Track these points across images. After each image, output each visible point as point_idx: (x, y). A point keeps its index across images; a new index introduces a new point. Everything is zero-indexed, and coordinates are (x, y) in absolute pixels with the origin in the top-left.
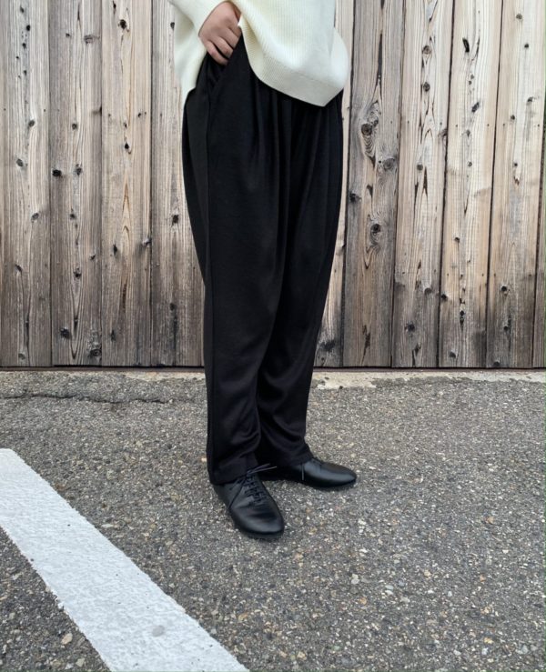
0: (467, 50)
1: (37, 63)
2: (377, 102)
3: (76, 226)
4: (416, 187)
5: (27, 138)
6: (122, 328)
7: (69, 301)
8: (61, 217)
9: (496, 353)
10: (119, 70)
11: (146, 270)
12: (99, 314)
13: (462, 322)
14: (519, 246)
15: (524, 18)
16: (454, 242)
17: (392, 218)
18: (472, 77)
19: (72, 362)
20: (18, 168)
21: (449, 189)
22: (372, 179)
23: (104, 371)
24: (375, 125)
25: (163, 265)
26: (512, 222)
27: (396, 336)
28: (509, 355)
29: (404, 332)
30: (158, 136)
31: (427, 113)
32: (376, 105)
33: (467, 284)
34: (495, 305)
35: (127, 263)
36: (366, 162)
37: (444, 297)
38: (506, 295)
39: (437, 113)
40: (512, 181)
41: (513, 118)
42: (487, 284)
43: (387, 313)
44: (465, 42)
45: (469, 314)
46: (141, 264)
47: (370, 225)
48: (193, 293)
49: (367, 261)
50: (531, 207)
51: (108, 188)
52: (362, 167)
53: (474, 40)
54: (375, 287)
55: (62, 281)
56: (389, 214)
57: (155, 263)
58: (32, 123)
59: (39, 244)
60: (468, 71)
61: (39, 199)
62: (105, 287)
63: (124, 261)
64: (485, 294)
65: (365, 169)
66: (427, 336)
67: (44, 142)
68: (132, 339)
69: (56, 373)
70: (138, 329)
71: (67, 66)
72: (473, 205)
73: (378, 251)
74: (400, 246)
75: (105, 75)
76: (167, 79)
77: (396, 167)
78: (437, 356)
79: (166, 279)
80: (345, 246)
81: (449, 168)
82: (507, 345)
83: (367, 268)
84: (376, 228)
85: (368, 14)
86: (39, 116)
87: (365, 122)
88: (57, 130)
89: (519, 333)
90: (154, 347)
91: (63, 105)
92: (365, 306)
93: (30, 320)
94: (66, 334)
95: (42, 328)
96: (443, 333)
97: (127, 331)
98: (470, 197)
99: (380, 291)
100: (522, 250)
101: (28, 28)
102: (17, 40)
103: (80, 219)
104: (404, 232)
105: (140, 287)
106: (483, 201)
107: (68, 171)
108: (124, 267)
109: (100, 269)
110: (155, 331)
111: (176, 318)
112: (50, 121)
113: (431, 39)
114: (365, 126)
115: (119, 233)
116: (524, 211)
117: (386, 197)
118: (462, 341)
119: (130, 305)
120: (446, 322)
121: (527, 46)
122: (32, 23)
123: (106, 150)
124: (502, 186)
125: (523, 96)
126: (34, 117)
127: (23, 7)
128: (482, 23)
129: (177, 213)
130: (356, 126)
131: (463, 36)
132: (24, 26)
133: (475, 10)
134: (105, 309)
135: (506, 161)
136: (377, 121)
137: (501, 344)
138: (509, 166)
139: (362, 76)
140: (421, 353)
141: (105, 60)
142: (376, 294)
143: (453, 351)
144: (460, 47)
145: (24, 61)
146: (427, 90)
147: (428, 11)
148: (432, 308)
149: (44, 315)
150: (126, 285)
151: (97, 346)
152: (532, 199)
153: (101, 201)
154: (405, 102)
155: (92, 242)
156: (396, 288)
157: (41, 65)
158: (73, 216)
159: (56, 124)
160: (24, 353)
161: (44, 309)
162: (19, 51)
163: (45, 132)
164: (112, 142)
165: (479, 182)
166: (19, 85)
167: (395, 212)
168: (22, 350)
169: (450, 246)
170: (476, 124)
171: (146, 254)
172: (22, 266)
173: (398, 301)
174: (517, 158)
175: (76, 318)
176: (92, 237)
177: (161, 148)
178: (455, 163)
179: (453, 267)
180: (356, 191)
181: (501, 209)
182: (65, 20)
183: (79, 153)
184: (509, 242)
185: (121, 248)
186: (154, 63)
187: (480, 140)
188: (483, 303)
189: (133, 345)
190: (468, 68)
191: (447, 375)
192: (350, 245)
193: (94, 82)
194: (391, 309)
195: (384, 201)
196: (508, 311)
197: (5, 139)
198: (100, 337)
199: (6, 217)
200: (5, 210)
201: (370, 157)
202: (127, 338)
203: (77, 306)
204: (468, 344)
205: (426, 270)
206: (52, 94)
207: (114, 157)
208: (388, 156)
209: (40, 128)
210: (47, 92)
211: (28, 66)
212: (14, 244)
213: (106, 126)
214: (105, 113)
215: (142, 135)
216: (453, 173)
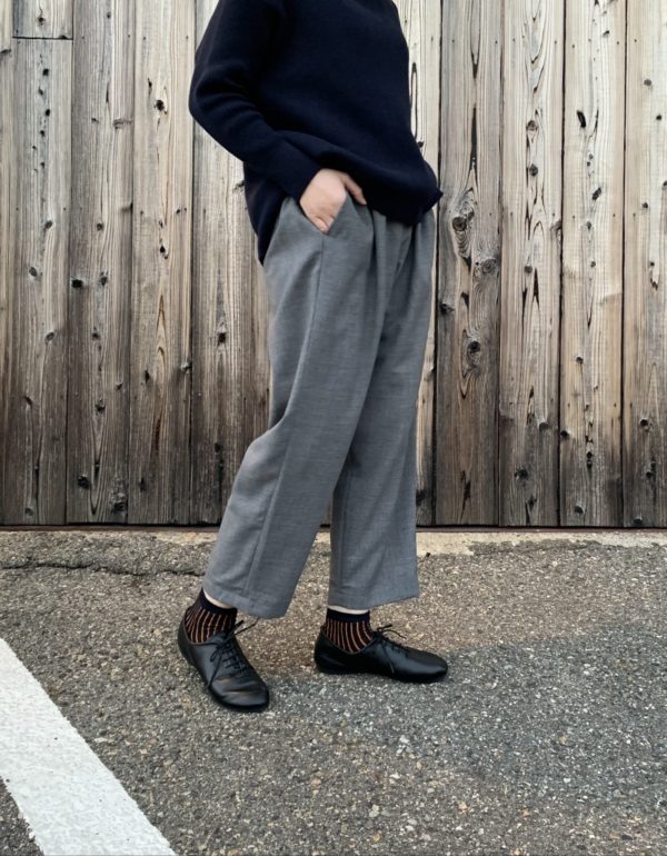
0: (583, 125)
1: (57, 154)
2: (472, 189)
3: (100, 348)
4: (525, 294)
5: (43, 242)
6: (154, 476)
7: (89, 441)
8: (81, 338)
9: (637, 508)
10: (154, 159)
11: (186, 402)
12: (126, 458)
13: (589, 466)
14: (662, 368)
15: (653, 83)
16: (575, 363)
17: (494, 333)
18: (591, 157)
19: (91, 521)
20: (31, 278)
21: (566, 297)
22: (469, 285)
23: (131, 530)
24: (470, 218)
25: (207, 395)
26: (650, 336)
27: (503, 486)
28: (655, 510)
29: (514, 480)
30: (200, 237)
31: (535, 201)
32: (471, 193)
33: (595, 416)
34: (633, 444)
35: (162, 393)
36: (460, 263)
37: (565, 434)
38: (647, 431)
39: (548, 201)
40: (648, 285)
41: (646, 206)
42: (621, 417)
43: (491, 455)
44: (580, 115)
45: (598, 457)
46: (179, 395)
47: (466, 344)
48: (243, 430)
49: (464, 389)
51: (139, 301)
52: (455, 270)
53: (592, 111)
54: (475, 421)
55: (81, 418)
56: (491, 328)
57: (196, 394)
58: (49, 224)
59: (54, 372)
60: (585, 151)
61: (55, 316)
62: (134, 425)
63: (157, 390)
64: (619, 430)
65: (458, 273)
66: (545, 485)
67: (62, 246)
68: (166, 490)
69: (70, 534)
70: (174, 475)
71: (93, 156)
72: (599, 315)
73: (478, 375)
74: (504, 368)
75: (138, 165)
76: (212, 167)
77: (497, 270)
78: (558, 511)
79: (209, 411)
80: (435, 370)
81: (565, 270)
82: (651, 496)
83: (464, 397)
84: (475, 347)
85: (457, 84)
86: (58, 216)
87: (457, 215)
88: (79, 232)
89: (666, 481)
90: (195, 500)
91: (87, 202)
92: (463, 445)
93: (41, 465)
94: (84, 483)
95: (55, 476)
96: (565, 482)
97: (160, 479)
98: (594, 306)
99: (481, 426)
100: (665, 372)
101: (48, 113)
102: (34, 127)
103: (104, 340)
104: (510, 352)
105: (177, 423)
106: (612, 310)
107: (90, 280)
108: (158, 397)
109: (128, 401)
110: (195, 479)
111: (222, 461)
112: (71, 223)
113: (537, 113)
114: (458, 219)
115: (152, 356)
116: (665, 322)
117: (486, 308)
118: (591, 491)
119: (165, 446)
120: (568, 466)
121: (659, 118)
122: (51, 107)
123: (137, 255)
124: (636, 292)
125: (657, 179)
126: (51, 216)
127: (42, 89)
128: (601, 92)
129: (223, 330)
130: (445, 220)
131: (578, 107)
132: (43, 111)
133: (591, 76)
134: (134, 451)
135: (639, 260)
136: (472, 214)
137: (643, 495)
138: (643, 267)
139: (452, 158)
140: (537, 507)
141: (138, 147)
142: (477, 431)
143: (579, 504)
144: (574, 122)
145: (42, 152)
146: (534, 174)
147: (532, 79)
148: (549, 448)
149: (57, 459)
150: (159, 421)
151: (123, 498)
153: (130, 317)
154: (507, 189)
155: (118, 367)
156: (502, 424)
157: (62, 156)
158: (96, 336)
159: (78, 225)
160: (32, 508)
161: (58, 453)
162: (36, 139)
163: (64, 234)
164: (143, 246)
165: (606, 287)
166: (35, 179)
167: (497, 327)
168: (29, 503)
169: (570, 368)
170: (599, 214)
171: (185, 382)
172: (32, 398)
173: (505, 439)
174: (654, 256)
175: (97, 462)
176: (119, 360)
177: (205, 252)
178: (572, 264)
179: (576, 395)
180: (447, 302)
181: (636, 319)
182: (91, 103)
183: (105, 258)
184: (648, 362)
185: (154, 375)
186: (196, 150)
187: (605, 233)
188: (617, 441)
189: (167, 497)
190: (586, 147)
191: (571, 537)
192: (442, 368)
193: (124, 173)
194: (497, 449)
195: (484, 313)
196: (651, 452)
197: (16, 244)
198: (126, 487)
199: (15, 338)
200: (14, 329)
201: (464, 258)
202: (160, 488)
203: (98, 447)
204: (599, 495)
205: (541, 398)
206: (73, 190)
207: (146, 264)
208: (487, 256)
209: (58, 230)
210: (69, 187)
211: (46, 157)
212: (24, 370)
213: (138, 226)
214: (137, 210)
215: (181, 235)
216: (572, 276)
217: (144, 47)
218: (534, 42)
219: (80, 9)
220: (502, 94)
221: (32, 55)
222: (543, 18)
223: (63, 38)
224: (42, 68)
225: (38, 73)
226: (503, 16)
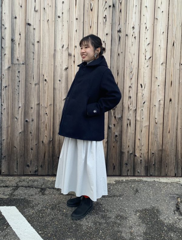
0: (142, 87)
1: (21, 91)
3: (32, 135)
4: (127, 125)
5: (19, 111)
6: (44, 164)
7: (29, 156)
8: (27, 133)
9: (151, 172)
10: (45, 92)
11: (51, 148)
12: (38, 160)
13: (141, 163)
14: (157, 141)
15: (158, 78)
16: (138, 140)
17: (121, 133)
18: (143, 94)
19: (30, 174)
20: (16, 119)
21: (136, 126)
22: (115, 122)
23: (39, 177)
24: (116, 108)
25: (56, 146)
26: (155, 134)
27: (122, 167)
28: (155, 172)
29: (124, 165)
30: (55, 111)
31: (130, 104)
33: (142, 152)
34: (150, 158)
35: (46, 145)
36: (113, 118)
37: (136, 156)
38: (154, 155)
39: (133, 105)
40: (155, 123)
41: (155, 105)
42: (148, 152)
43: (119, 160)
44: (141, 85)
45: (143, 161)
46: (50, 146)
47: (115, 135)
49: (114, 145)
50: (160, 131)
51: (41, 125)
53: (144, 84)
54: (116, 152)
55: (27, 151)
56: (120, 132)
57: (54, 146)
58: (20, 107)
59: (21, 141)
60: (142, 93)
61: (21, 128)
62: (39, 152)
63: (45, 145)
64: (147, 155)
65: (113, 120)
66: (131, 167)
67: (23, 112)
68: (47, 167)
69: (25, 177)
70: (49, 164)
71: (30, 92)
72: (144, 130)
73: (117, 142)
74: (123, 141)
75: (41, 94)
76: (58, 95)
77: (121, 119)
78: (134, 172)
79: (57, 150)
80: (107, 141)
82: (154, 169)
83: (114, 147)
84: (116, 136)
86: (22, 105)
88: (27, 110)
89: (157, 166)
90: (53, 169)
91: (29, 102)
92: (113, 158)
93: (18, 162)
94: (28, 166)
95: (22, 164)
96: (135, 166)
98: (143, 128)
100: (158, 142)
101: (19, 81)
102: (16, 84)
103: (33, 134)
104: (124, 137)
105: (49, 152)
106: (147, 129)
107: (29, 120)
108: (45, 147)
109: (38, 148)
112: (25, 106)
113: (131, 84)
115: (44, 138)
116: (158, 131)
117: (119, 127)
118: (141, 168)
119: (47, 157)
120: (136, 163)
121: (159, 86)
123: (40, 115)
124: (152, 125)
125: (158, 100)
126: (20, 105)
127: (18, 76)
128: (146, 79)
131: (141, 83)
132: (18, 81)
133: (144, 76)
134: (39, 158)
135: (153, 118)
137: (152, 169)
140: (129, 171)
141: (40, 90)
142: (117, 154)
143: (139, 171)
144: (139, 86)
145: (18, 90)
146: (130, 98)
147: (131, 77)
148: (132, 159)
150: (45, 152)
151: (37, 169)
152: (161, 128)
153: (39, 129)
154: (124, 101)
155: (36, 140)
156: (122, 153)
157: (23, 92)
158: (31, 133)
159: (27, 108)
160: (16, 171)
161: (22, 159)
162: (17, 88)
164: (42, 112)
165: (146, 123)
166: (17, 97)
167: (121, 132)
169: (137, 141)
170: (144, 107)
171: (51, 143)
172: (16, 147)
173: (123, 156)
174: (156, 117)
175: (31, 161)
176: (36, 138)
177: (56, 114)
178: (138, 118)
179: (138, 147)
180: (110, 126)
181: (152, 131)
182: (29, 79)
183: (33, 115)
184: (154, 140)
185: (44, 142)
186: (54, 91)
187: (145, 112)
188: (147, 157)
189: (47, 169)
190: (142, 92)
191: (136, 178)
192: (109, 140)
193: (37, 95)
194: (121, 158)
195: (118, 129)
196: (154, 159)
197: (12, 112)
198: (38, 167)
199: (12, 133)
200: (12, 131)
201: (114, 117)
202: (45, 167)
203: (31, 158)
204: (143, 169)
205: (131, 148)
206: (25, 99)
207: (43, 117)
208: (120, 116)
209: (22, 108)
210: (24, 99)
211: (19, 92)
212: (14, 140)
213: (41, 108)
214: (40, 104)
215: (51, 111)
216: (138, 121)
217: (42, 67)
218: (131, 68)
219: (27, 57)
220: (124, 80)
221: (16, 68)
222: (133, 62)
223: (23, 64)
224: (18, 71)
225: (17, 72)
226: (125, 62)
